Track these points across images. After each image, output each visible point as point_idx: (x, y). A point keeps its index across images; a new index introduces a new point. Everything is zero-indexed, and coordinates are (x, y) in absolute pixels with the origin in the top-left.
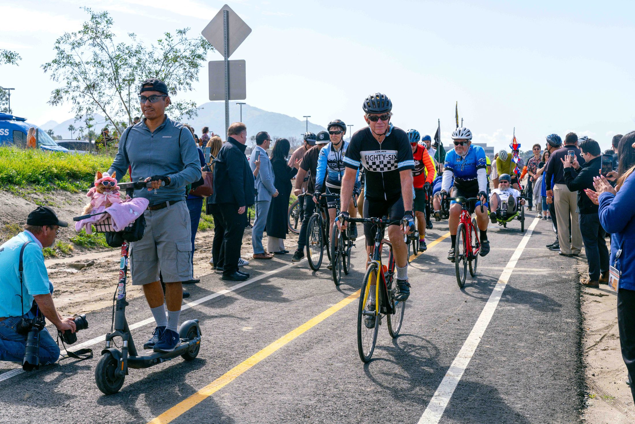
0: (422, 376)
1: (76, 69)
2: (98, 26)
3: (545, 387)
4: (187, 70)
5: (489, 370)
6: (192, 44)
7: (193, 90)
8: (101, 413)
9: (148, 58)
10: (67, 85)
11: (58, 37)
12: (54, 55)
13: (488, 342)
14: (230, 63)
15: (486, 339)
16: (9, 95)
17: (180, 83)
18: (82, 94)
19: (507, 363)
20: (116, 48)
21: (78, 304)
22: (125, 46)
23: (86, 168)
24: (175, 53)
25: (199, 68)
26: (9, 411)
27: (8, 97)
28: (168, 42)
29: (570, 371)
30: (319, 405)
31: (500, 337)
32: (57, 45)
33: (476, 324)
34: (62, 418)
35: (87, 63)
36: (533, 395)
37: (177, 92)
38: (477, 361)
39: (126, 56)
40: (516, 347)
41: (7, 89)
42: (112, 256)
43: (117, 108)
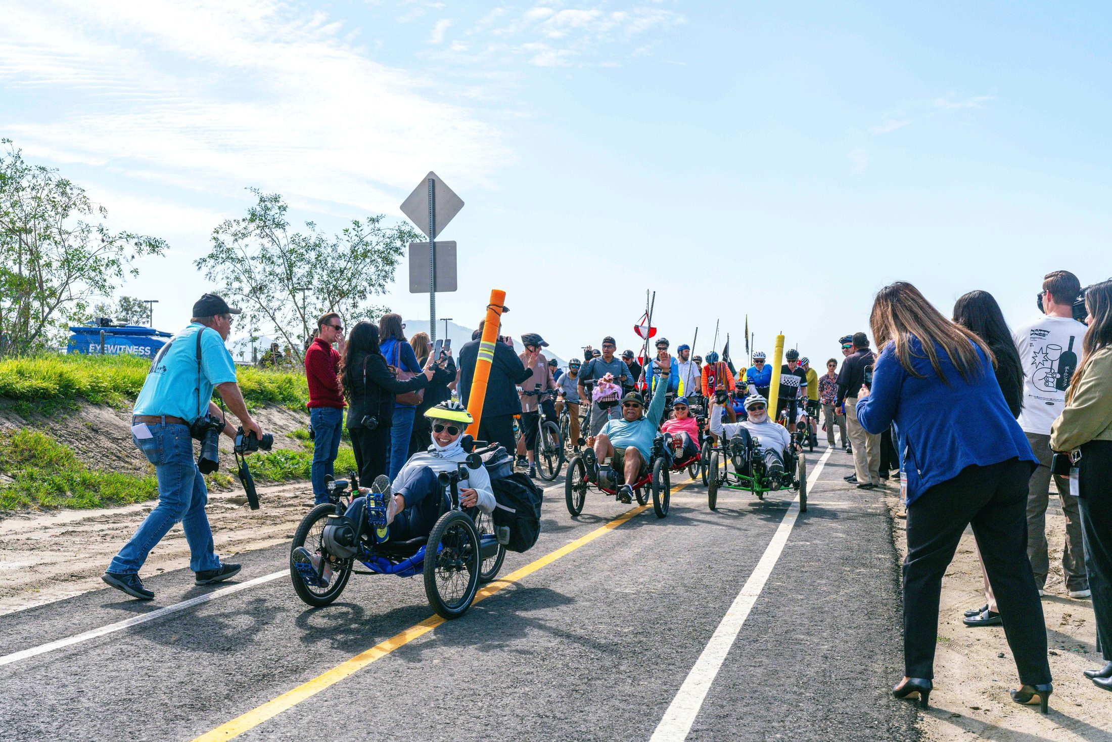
0: (695, 615)
1: (239, 265)
2: (268, 212)
3: (858, 627)
4: (380, 268)
5: (782, 608)
6: (387, 235)
7: (387, 293)
8: (273, 657)
9: (330, 252)
10: (226, 286)
11: (217, 226)
12: (210, 247)
13: (779, 579)
14: (437, 245)
15: (775, 576)
16: (151, 311)
17: (371, 285)
18: (245, 298)
19: (805, 601)
20: (289, 240)
21: (240, 542)
22: (301, 238)
23: (250, 384)
24: (365, 247)
25: (396, 265)
26: (151, 655)
27: (149, 313)
28: (356, 233)
29: (888, 609)
30: (562, 647)
31: (794, 574)
32: (215, 235)
33: (761, 560)
34: (221, 662)
35: (253, 258)
36: (843, 635)
37: (367, 296)
38: (767, 600)
39: (303, 251)
40: (816, 584)
41: (148, 302)
42: (284, 491)
43: (290, 316)
